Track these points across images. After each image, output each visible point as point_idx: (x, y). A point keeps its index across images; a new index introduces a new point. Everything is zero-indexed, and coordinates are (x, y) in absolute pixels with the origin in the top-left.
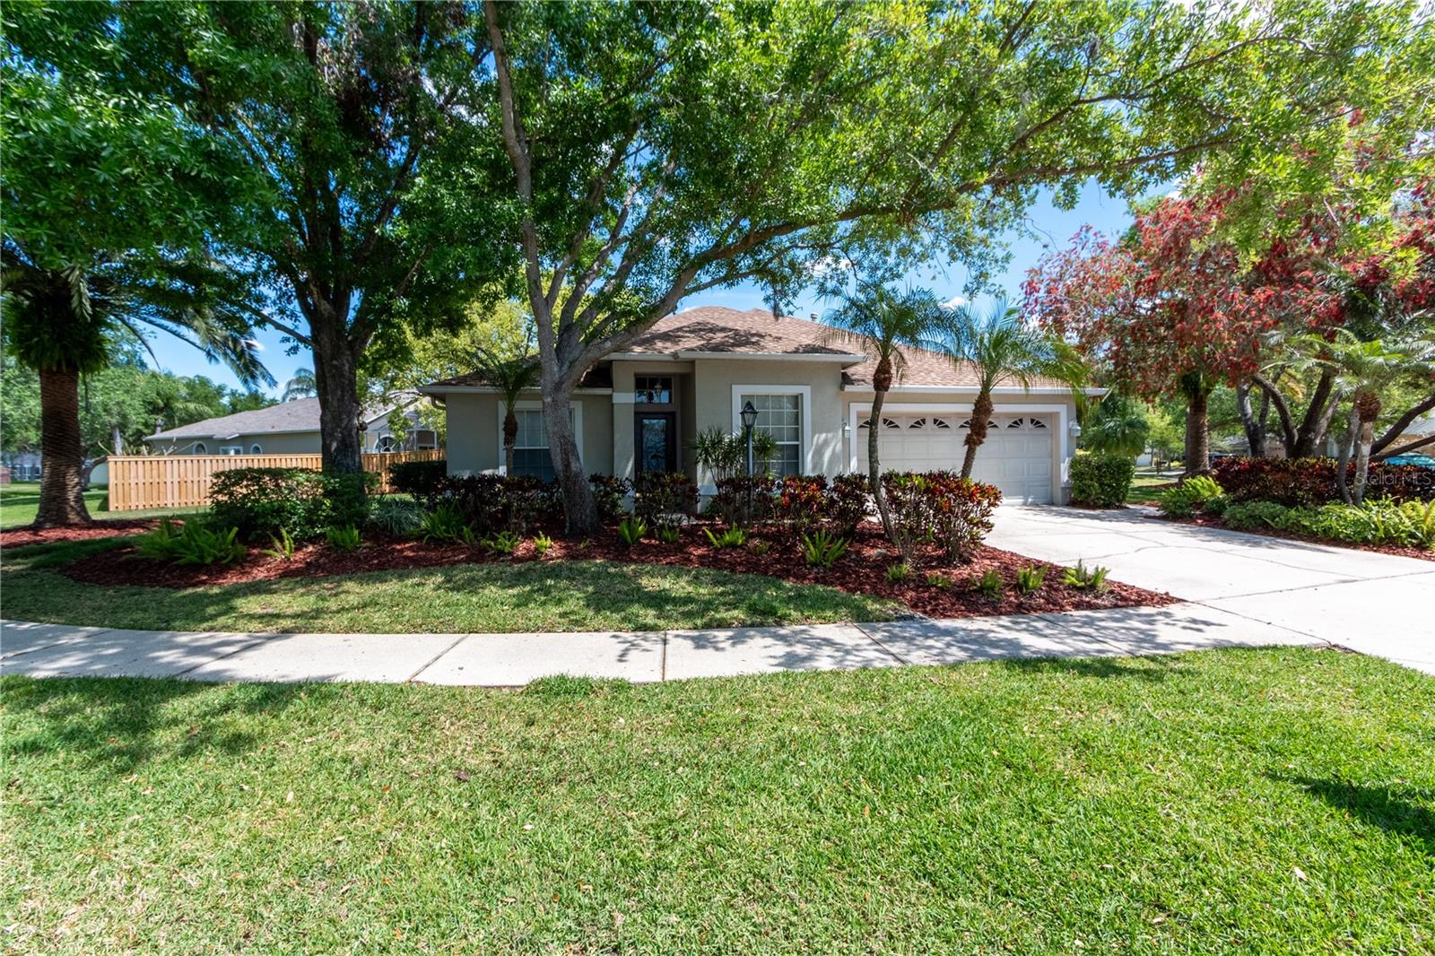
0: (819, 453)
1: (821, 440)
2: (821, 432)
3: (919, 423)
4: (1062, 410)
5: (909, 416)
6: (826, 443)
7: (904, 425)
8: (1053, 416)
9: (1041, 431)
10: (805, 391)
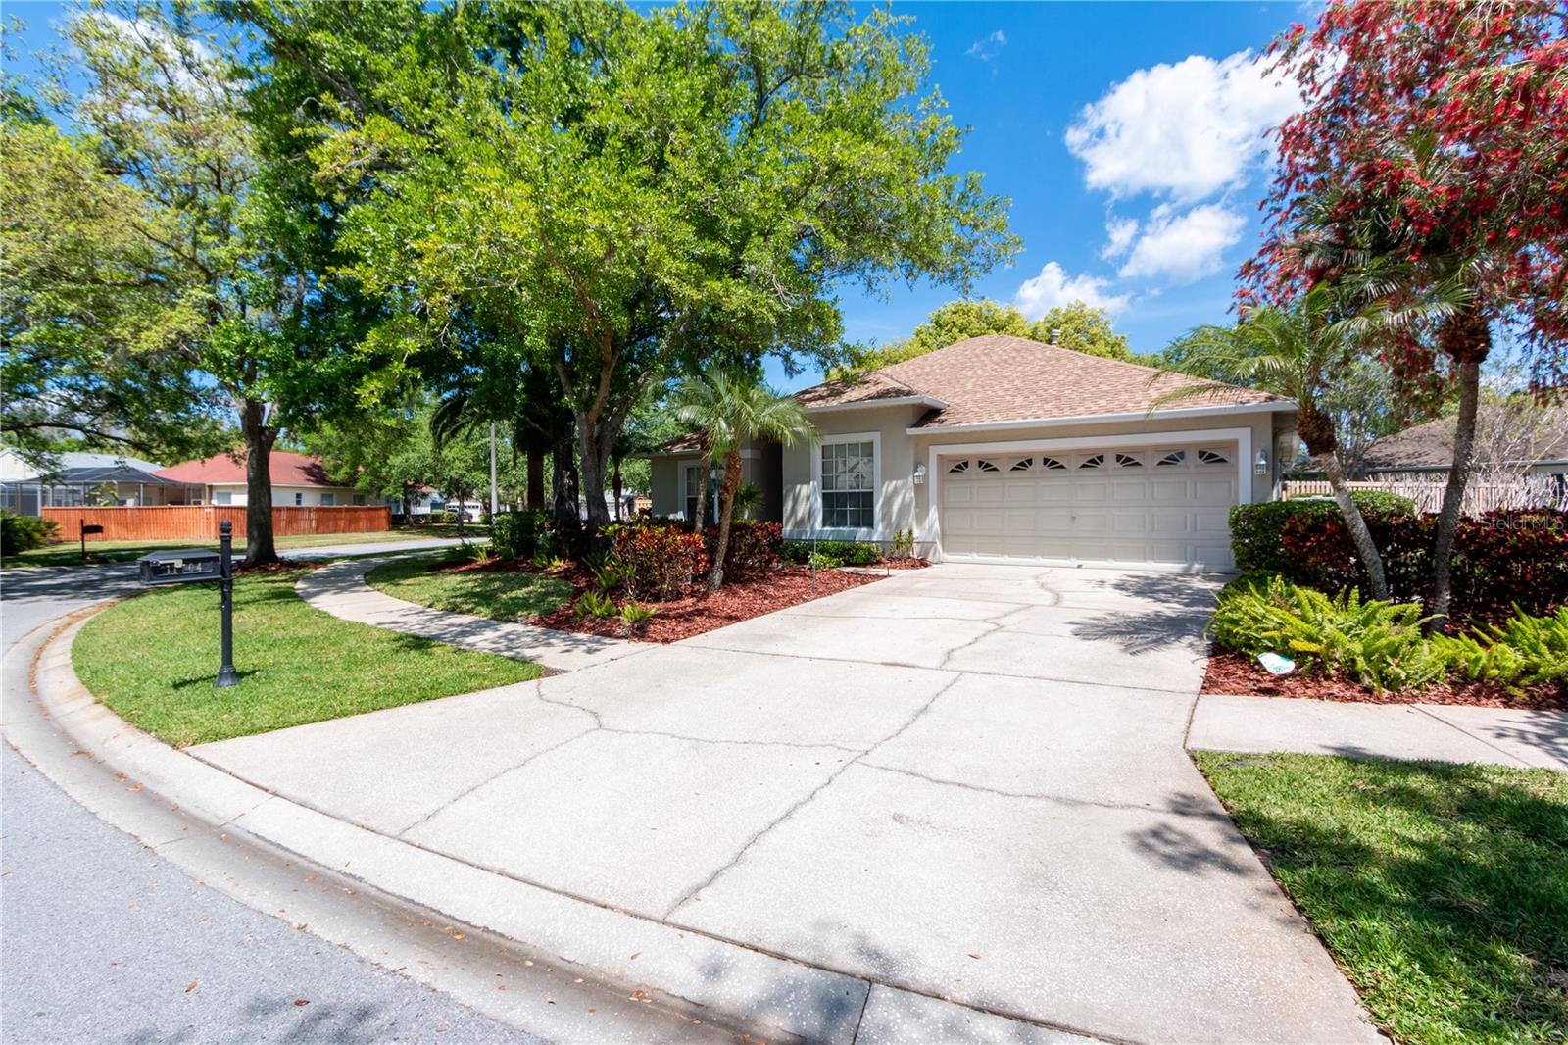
0: (888, 502)
1: (891, 489)
2: (891, 480)
3: (1025, 464)
4: (1243, 436)
5: (1011, 456)
6: (896, 491)
7: (1005, 467)
8: (1232, 446)
9: (1217, 467)
10: (875, 437)
